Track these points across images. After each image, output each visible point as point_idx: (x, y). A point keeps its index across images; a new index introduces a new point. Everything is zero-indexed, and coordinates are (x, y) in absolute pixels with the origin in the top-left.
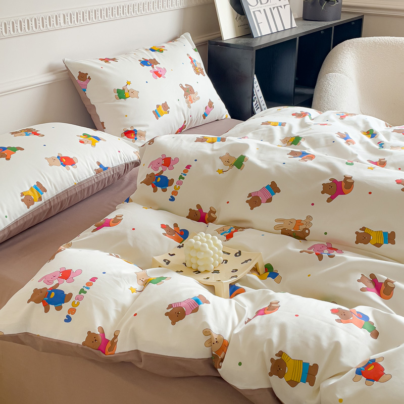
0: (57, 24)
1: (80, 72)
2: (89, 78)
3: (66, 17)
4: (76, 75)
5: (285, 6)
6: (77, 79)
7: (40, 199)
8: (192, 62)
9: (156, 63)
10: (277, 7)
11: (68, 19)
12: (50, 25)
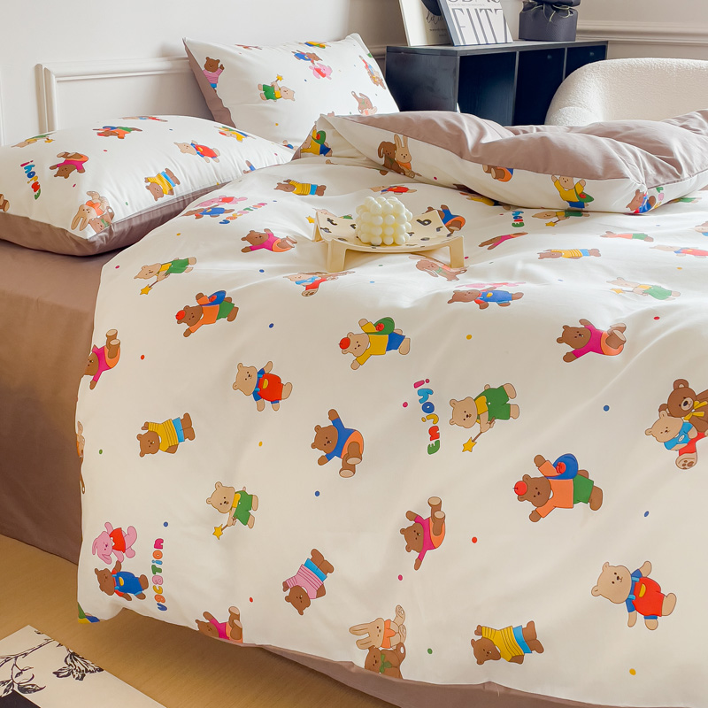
1: (207, 58)
2: (222, 68)
5: (496, 10)
7: (171, 192)
8: (367, 66)
9: (318, 59)
10: (486, 10)
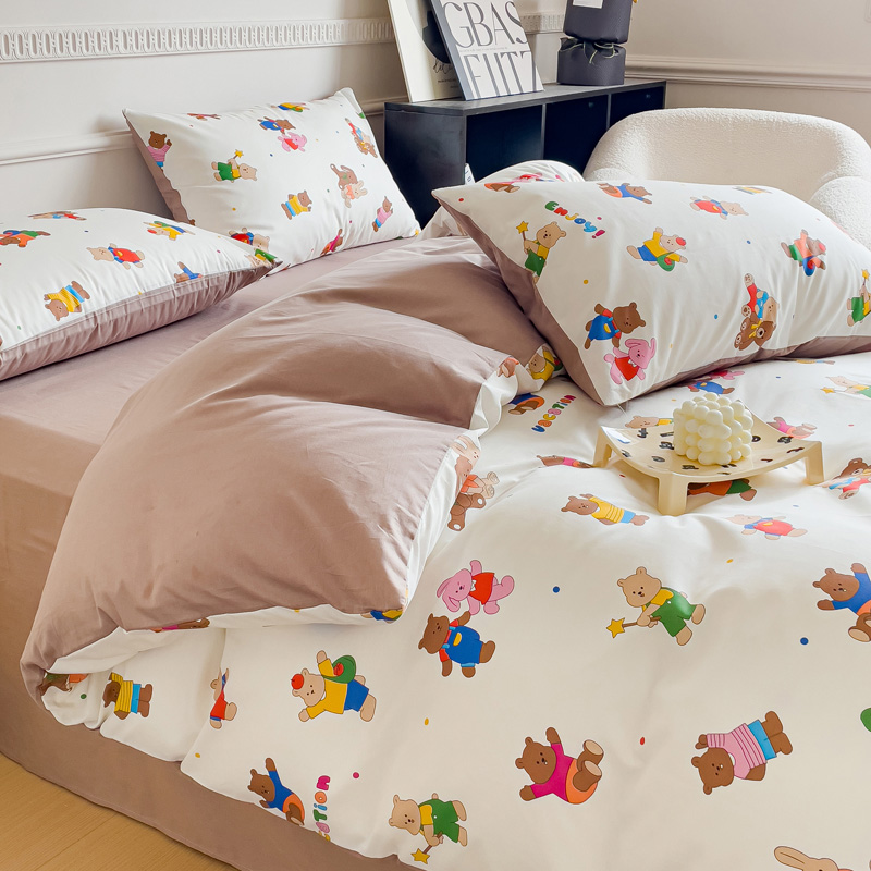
0: (112, 47)
1: (152, 133)
2: (169, 143)
3: (128, 38)
4: (145, 138)
5: (522, 53)
6: (147, 144)
7: (79, 309)
8: (354, 131)
9: (291, 127)
10: (508, 54)
11: (132, 40)
12: (100, 49)
